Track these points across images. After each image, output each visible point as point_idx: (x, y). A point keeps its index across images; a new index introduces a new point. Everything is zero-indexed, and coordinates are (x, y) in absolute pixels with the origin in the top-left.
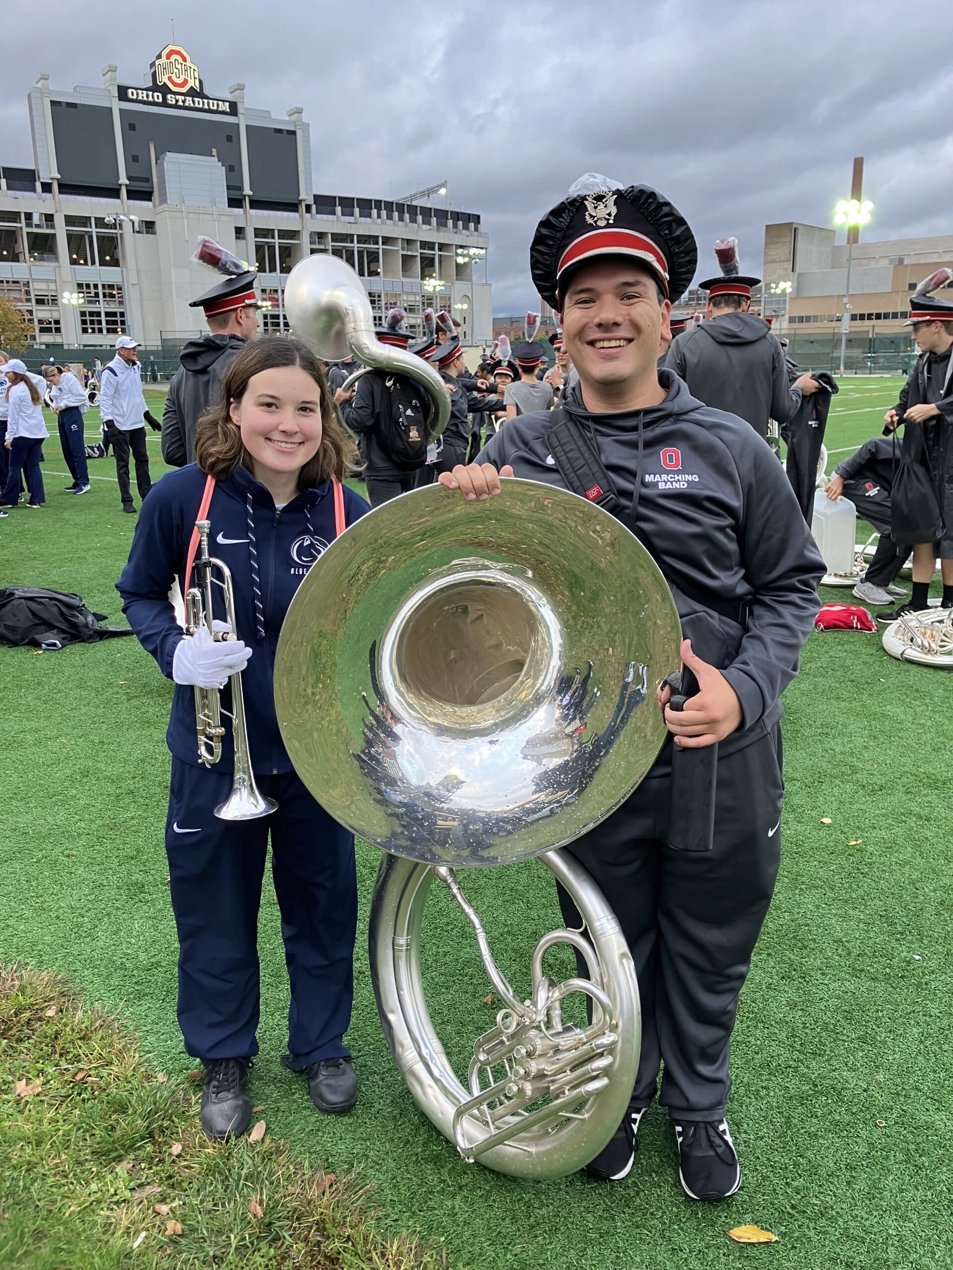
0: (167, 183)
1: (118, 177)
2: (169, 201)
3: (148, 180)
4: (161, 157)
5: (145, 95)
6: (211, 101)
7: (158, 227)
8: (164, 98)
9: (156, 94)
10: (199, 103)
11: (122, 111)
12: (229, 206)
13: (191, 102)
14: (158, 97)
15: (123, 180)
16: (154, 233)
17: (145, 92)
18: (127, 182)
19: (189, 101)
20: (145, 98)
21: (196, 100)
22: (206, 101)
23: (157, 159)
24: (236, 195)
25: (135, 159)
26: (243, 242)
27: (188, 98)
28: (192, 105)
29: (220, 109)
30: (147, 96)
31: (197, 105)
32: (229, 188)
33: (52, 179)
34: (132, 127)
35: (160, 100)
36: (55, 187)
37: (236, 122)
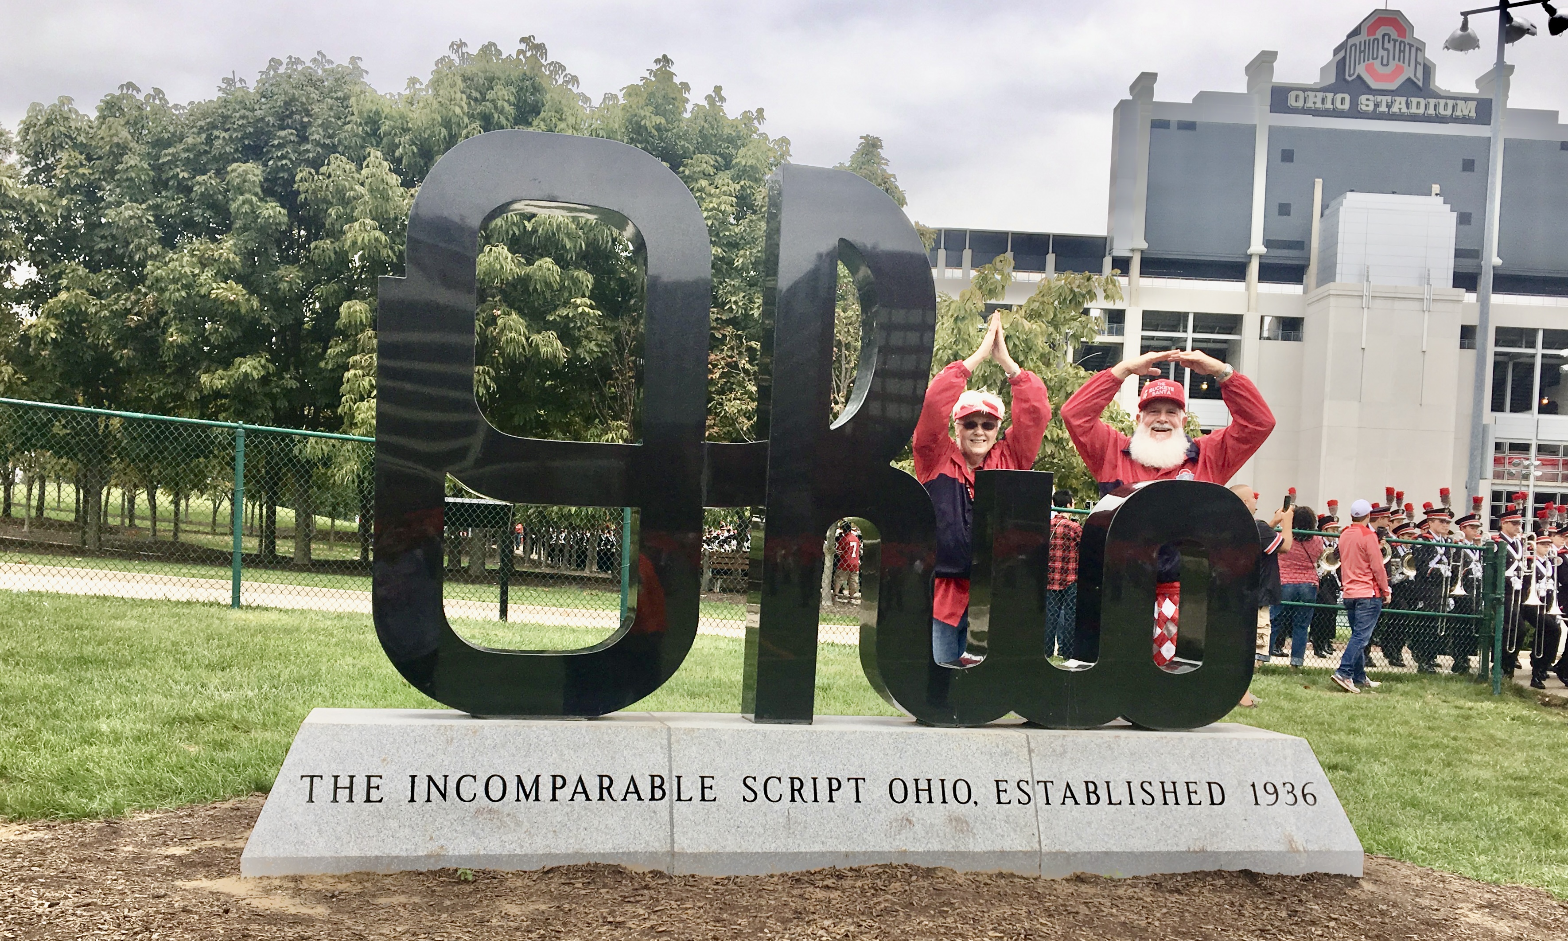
0: (1340, 246)
1: (1248, 244)
2: (1338, 277)
3: (1302, 245)
4: (1333, 204)
5: (1319, 101)
6: (1442, 102)
7: (1308, 329)
8: (1354, 103)
9: (1339, 96)
10: (1418, 105)
11: (1273, 132)
12: (1454, 286)
13: (1403, 106)
14: (1343, 101)
15: (1257, 247)
16: (1298, 339)
17: (1320, 95)
18: (1263, 250)
19: (1399, 105)
20: (1319, 105)
21: (1414, 100)
22: (1432, 102)
23: (1324, 207)
24: (1468, 265)
25: (1284, 210)
26: (1470, 353)
27: (1398, 99)
28: (1404, 110)
29: (1458, 113)
30: (1323, 101)
31: (1414, 110)
32: (1459, 254)
33: (1133, 250)
34: (1287, 156)
35: (1346, 106)
36: (1135, 266)
37: (1488, 134)
